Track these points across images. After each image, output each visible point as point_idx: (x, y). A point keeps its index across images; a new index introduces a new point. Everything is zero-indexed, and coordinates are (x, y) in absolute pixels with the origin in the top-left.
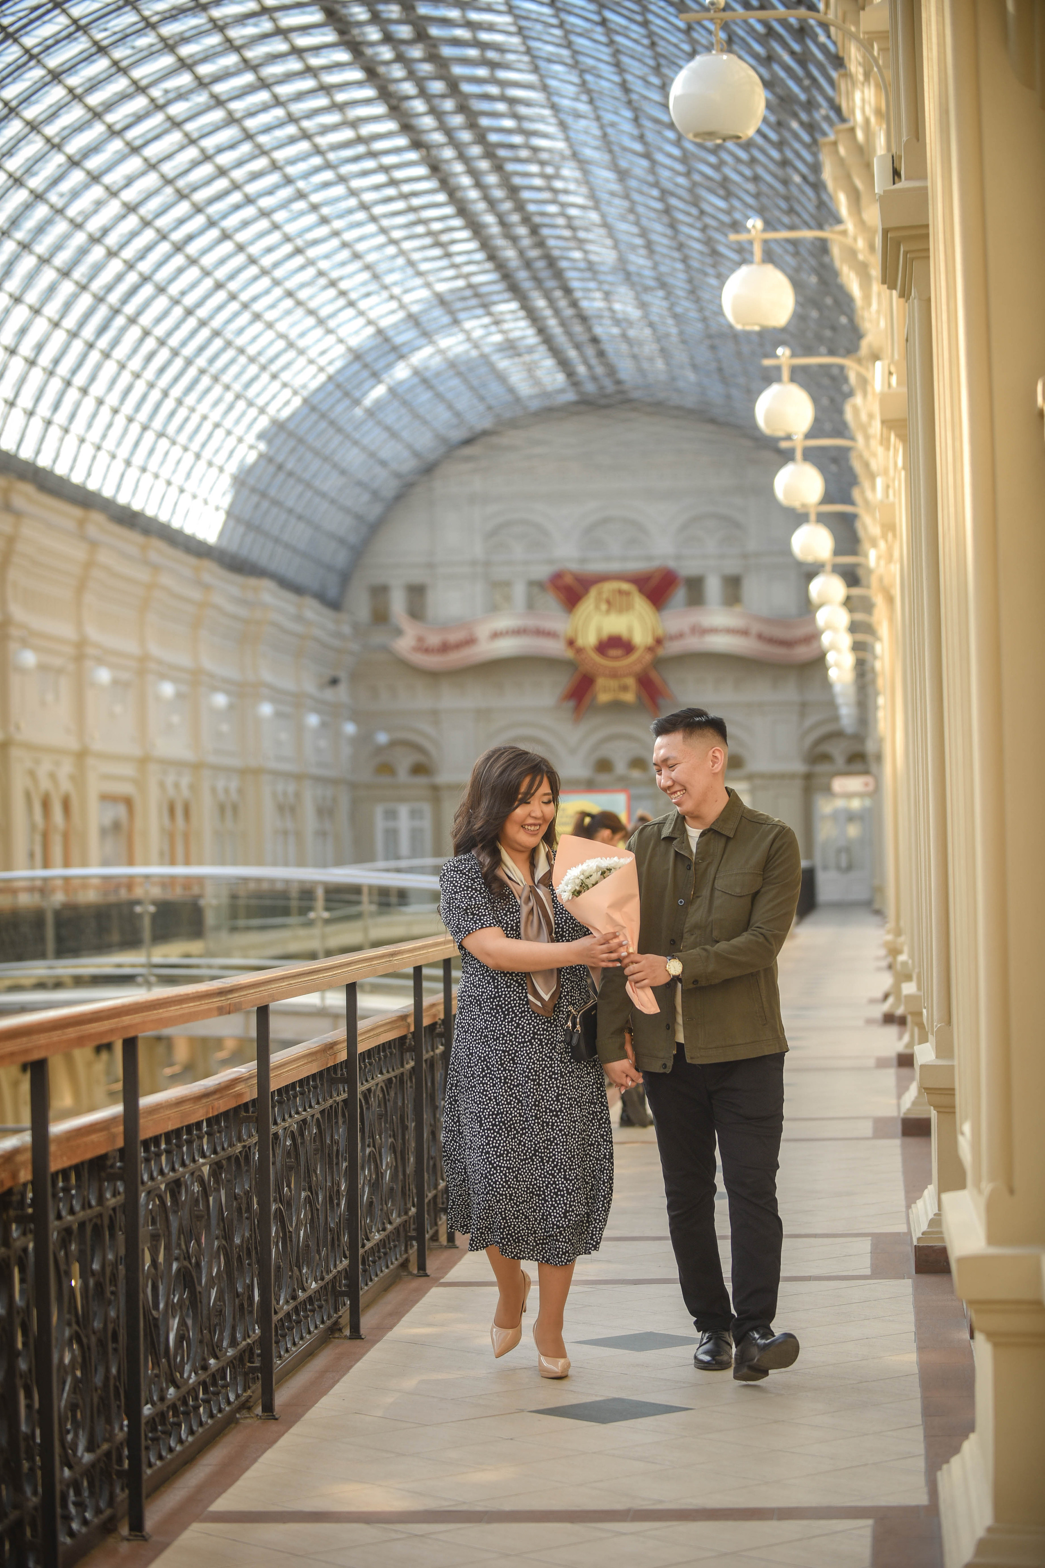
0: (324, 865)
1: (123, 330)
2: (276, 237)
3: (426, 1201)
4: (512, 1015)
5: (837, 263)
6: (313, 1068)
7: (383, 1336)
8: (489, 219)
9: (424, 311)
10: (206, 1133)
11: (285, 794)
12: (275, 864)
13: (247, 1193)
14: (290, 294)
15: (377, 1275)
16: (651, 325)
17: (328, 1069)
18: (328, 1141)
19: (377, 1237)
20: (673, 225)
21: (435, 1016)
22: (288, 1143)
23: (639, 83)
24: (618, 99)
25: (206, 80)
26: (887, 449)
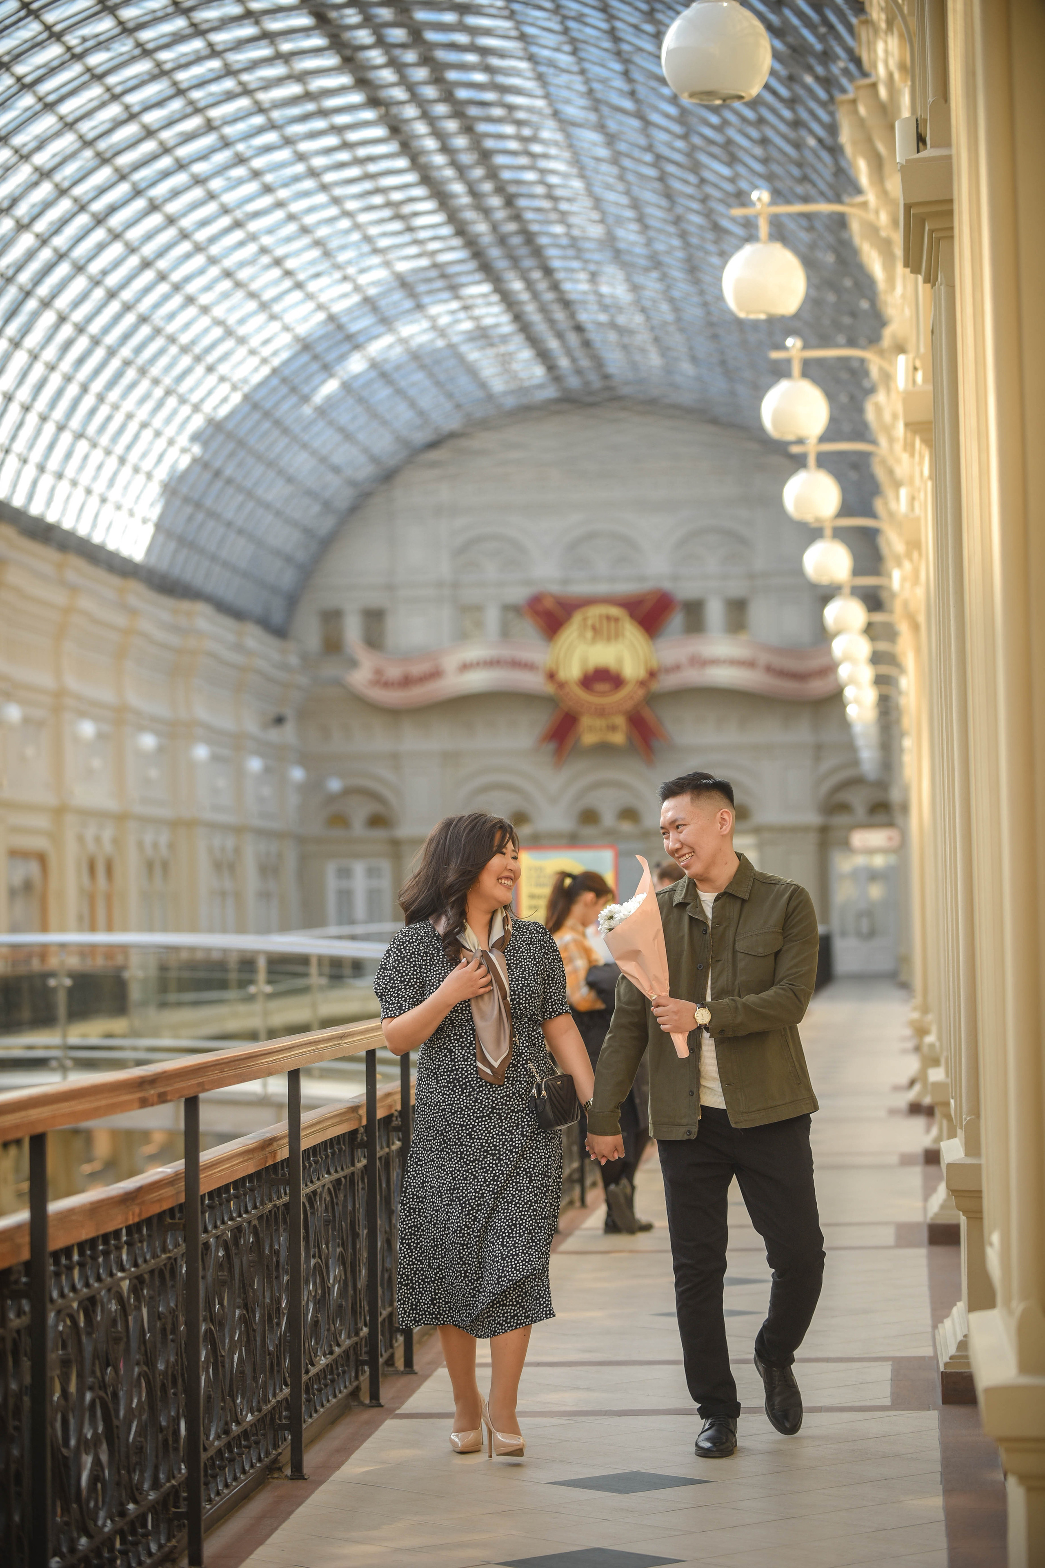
0: (267, 931)
1: (35, 316)
2: (211, 208)
3: (380, 1319)
5: (857, 240)
6: (250, 1168)
7: (329, 1476)
8: (458, 188)
9: (383, 294)
10: (126, 1242)
11: (223, 849)
12: (211, 930)
13: (173, 1312)
14: (228, 274)
15: (323, 1406)
16: (643, 310)
17: (267, 1169)
18: (267, 1252)
19: (323, 1361)
20: (669, 195)
21: (390, 1107)
22: (220, 1254)
23: (630, 30)
24: (606, 50)
25: (131, 25)
26: (912, 455)
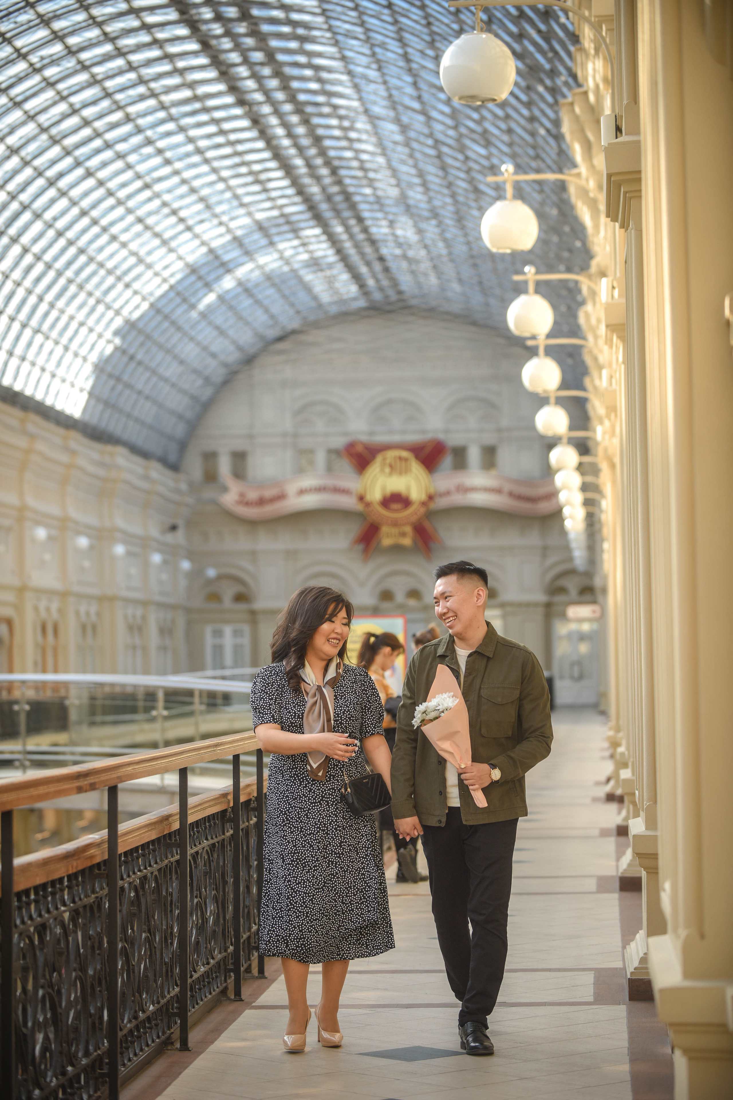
0: (164, 673)
2: (129, 175)
3: (242, 941)
4: (305, 782)
5: (573, 199)
6: (153, 836)
7: (206, 1048)
8: (299, 162)
9: (246, 235)
10: (67, 886)
11: (134, 616)
12: (126, 672)
13: (99, 935)
14: (140, 220)
15: (202, 1000)
16: (426, 247)
17: (164, 836)
18: (164, 893)
19: (203, 969)
20: (444, 168)
21: (250, 794)
22: (132, 895)
23: (418, 54)
24: (401, 67)
25: (74, 49)
26: (611, 347)
